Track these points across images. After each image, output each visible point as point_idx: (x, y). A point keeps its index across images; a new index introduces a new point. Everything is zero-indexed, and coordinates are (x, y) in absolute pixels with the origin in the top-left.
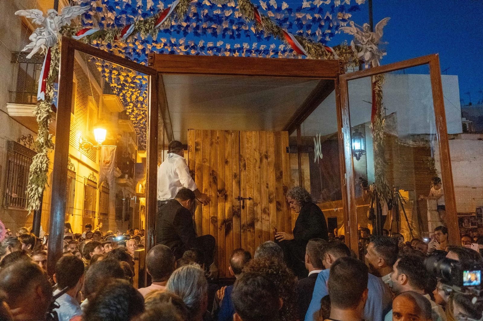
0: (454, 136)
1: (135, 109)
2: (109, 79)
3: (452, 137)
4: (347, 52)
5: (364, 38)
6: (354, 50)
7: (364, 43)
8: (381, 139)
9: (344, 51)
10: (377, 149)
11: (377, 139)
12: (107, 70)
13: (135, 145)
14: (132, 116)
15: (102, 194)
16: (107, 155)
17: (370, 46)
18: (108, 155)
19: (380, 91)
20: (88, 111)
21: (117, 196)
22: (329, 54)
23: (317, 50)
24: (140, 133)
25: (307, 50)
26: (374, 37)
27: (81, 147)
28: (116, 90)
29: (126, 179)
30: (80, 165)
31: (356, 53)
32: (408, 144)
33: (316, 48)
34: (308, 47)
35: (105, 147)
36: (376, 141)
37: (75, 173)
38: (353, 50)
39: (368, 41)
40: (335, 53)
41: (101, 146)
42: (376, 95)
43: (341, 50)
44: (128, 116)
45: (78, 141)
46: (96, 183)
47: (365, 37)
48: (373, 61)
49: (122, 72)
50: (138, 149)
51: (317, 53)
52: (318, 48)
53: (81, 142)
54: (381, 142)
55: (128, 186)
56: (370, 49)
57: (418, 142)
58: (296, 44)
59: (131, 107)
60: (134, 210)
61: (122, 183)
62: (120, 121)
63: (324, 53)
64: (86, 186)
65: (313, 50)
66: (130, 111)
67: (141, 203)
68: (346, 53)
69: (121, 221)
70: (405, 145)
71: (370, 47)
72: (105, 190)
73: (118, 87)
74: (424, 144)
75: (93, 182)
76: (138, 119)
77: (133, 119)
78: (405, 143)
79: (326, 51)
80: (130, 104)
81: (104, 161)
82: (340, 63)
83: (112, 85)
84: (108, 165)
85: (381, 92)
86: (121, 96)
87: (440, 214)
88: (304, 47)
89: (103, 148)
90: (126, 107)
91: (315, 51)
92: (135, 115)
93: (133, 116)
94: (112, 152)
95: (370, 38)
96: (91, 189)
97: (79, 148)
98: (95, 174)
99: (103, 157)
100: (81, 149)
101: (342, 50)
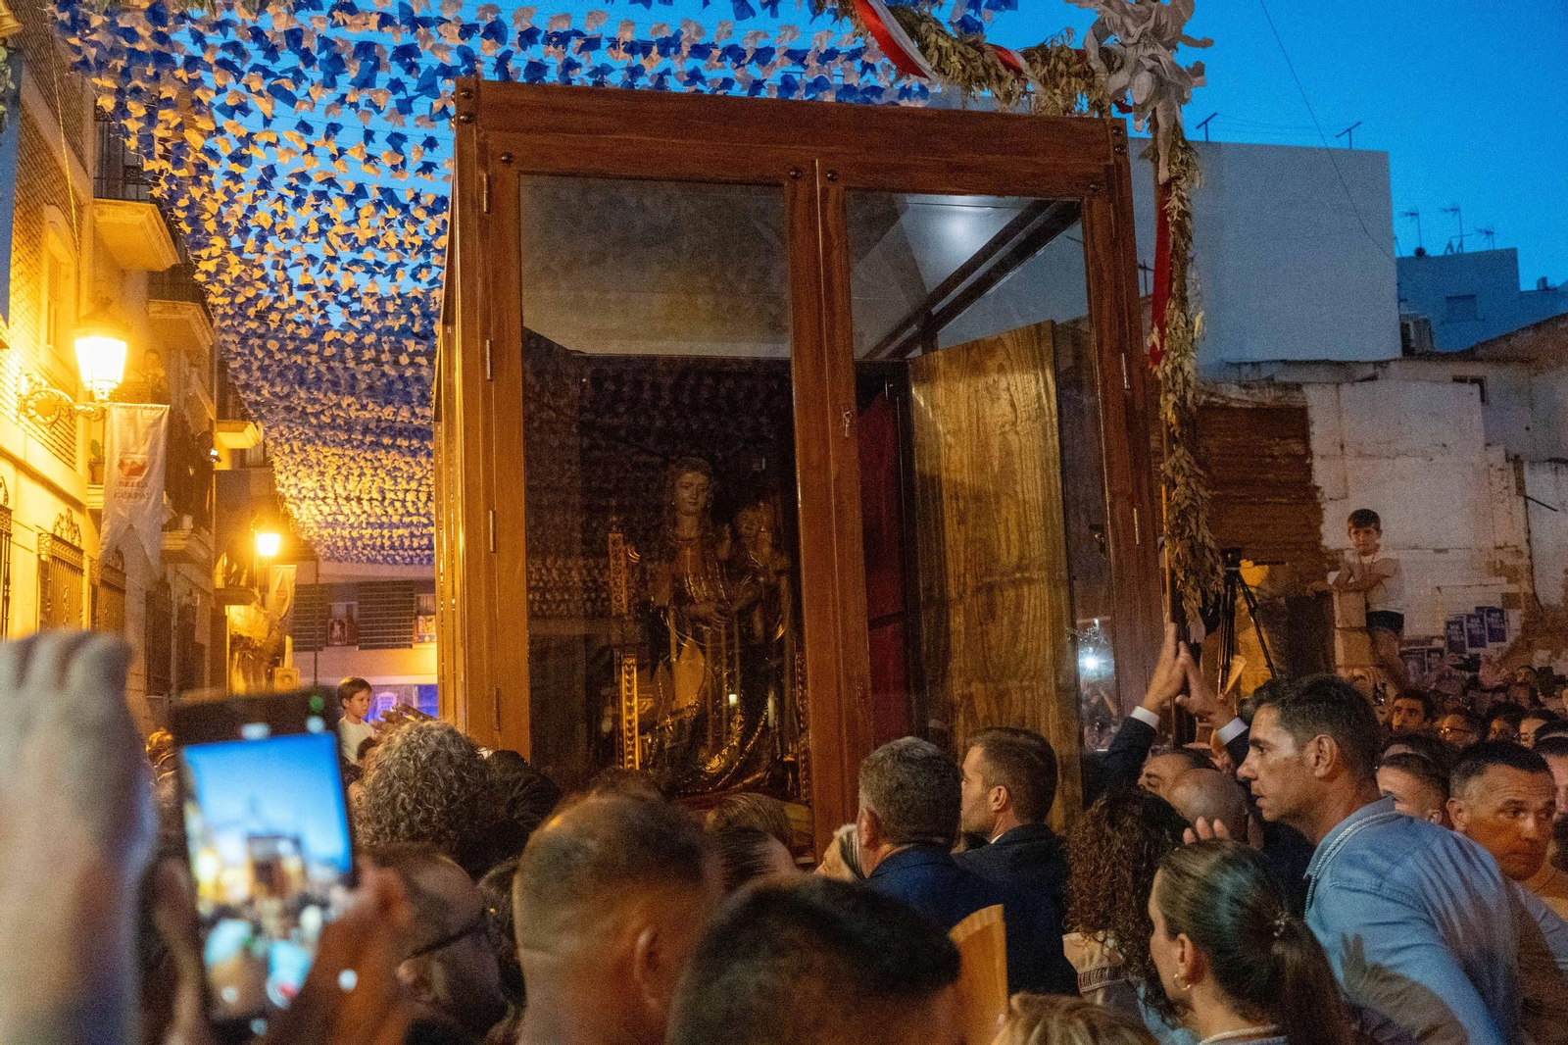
0: (1375, 368)
1: (233, 258)
2: (140, 141)
3: (1369, 371)
4: (1071, 70)
5: (1128, 21)
6: (1096, 64)
7: (1130, 41)
8: (1187, 383)
9: (1061, 66)
10: (1174, 421)
11: (1174, 385)
12: (137, 109)
13: (205, 401)
14: (217, 289)
15: (102, 592)
16: (131, 441)
17: (1150, 51)
18: (136, 443)
19: (1184, 214)
20: (45, 267)
21: (150, 599)
22: (1011, 76)
23: (969, 60)
24: (239, 354)
25: (935, 61)
26: (1164, 22)
27: (24, 409)
28: (165, 186)
29: (187, 533)
30: (25, 482)
31: (1102, 77)
32: (1223, 397)
33: (963, 51)
34: (939, 48)
35: (124, 412)
36: (1170, 391)
37: (9, 512)
38: (1094, 66)
39: (1143, 35)
40: (1029, 73)
41: (105, 405)
42: (1172, 229)
43: (1052, 63)
44: (198, 286)
45: (12, 386)
46: (79, 551)
47: (1135, 21)
48: (1159, 106)
49: (196, 117)
50: (218, 418)
51: (968, 73)
52: (972, 53)
53: (25, 388)
54: (1189, 396)
55: (192, 561)
56: (1149, 64)
57: (1257, 391)
58: (894, 35)
59: (216, 251)
60: (207, 651)
61: (173, 548)
62: (155, 306)
63: (993, 72)
64: (46, 563)
65: (954, 59)
66: (211, 266)
67: (232, 626)
68: (1069, 75)
69: (165, 697)
70: (1213, 399)
71: (1153, 57)
72: (112, 578)
73: (175, 172)
74: (1276, 399)
75: (71, 546)
76: (240, 299)
77: (220, 301)
78: (1212, 395)
79: (999, 64)
80: (211, 242)
81: (121, 464)
82: (1114, 128)
83: (149, 165)
84: (138, 479)
85: (1187, 219)
86: (184, 209)
87: (1374, 643)
88: (924, 49)
89: (117, 413)
90: (197, 253)
91: (962, 65)
92: (228, 283)
93: (221, 290)
94: (152, 431)
95: (1151, 24)
96: (63, 573)
97: (15, 412)
98: (77, 518)
99: (117, 449)
100: (22, 417)
101: (1055, 66)
